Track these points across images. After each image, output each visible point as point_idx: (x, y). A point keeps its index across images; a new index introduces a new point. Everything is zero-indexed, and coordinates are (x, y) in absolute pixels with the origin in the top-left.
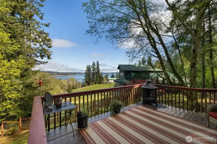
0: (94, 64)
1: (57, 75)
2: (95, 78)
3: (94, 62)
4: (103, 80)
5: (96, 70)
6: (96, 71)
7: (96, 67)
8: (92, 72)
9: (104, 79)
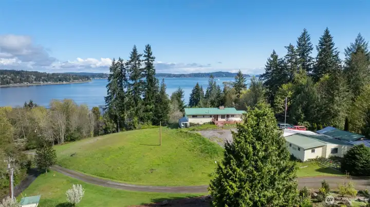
0: (135, 56)
1: (35, 80)
2: (140, 104)
3: (135, 51)
4: (166, 109)
5: (143, 76)
6: (144, 79)
7: (143, 66)
8: (131, 82)
9: (171, 106)
